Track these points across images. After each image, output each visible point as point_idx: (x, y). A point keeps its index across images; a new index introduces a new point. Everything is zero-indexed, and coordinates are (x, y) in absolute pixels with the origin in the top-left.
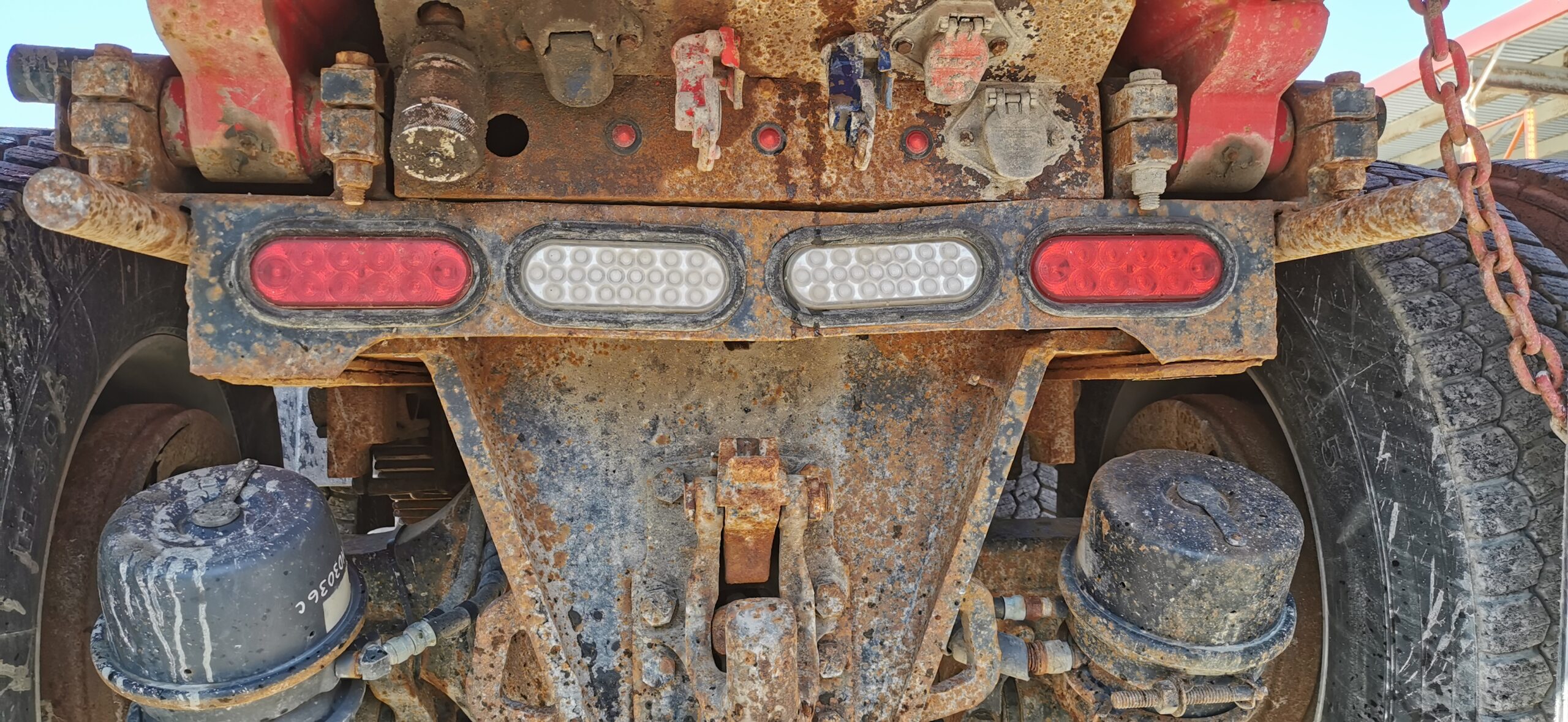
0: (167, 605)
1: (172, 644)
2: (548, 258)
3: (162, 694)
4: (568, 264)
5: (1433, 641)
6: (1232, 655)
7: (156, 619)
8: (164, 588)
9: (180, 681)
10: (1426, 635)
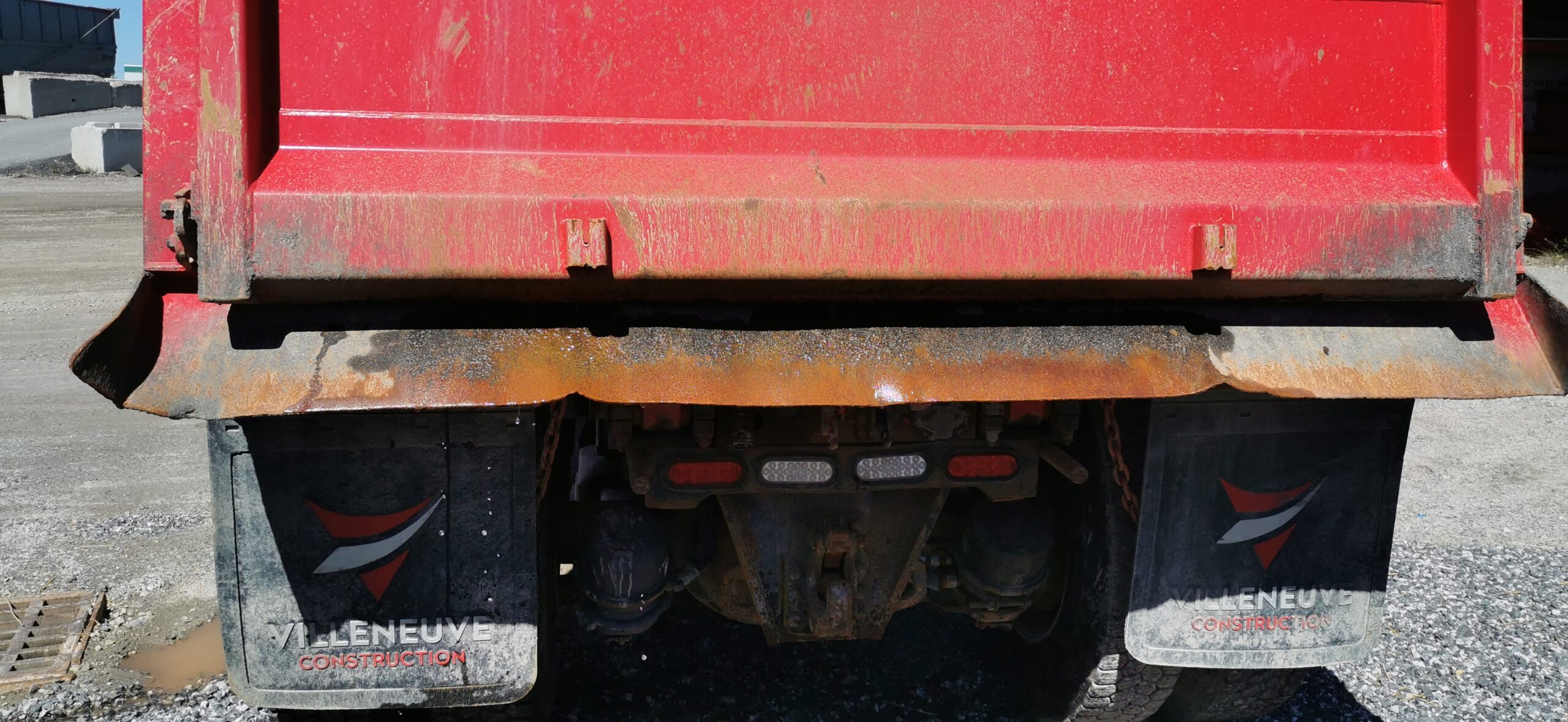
0: (619, 574)
1: (618, 585)
2: (770, 466)
3: (613, 602)
4: (777, 468)
5: (1097, 586)
6: (1018, 590)
7: (613, 577)
8: (618, 567)
9: (618, 597)
10: (1096, 584)
